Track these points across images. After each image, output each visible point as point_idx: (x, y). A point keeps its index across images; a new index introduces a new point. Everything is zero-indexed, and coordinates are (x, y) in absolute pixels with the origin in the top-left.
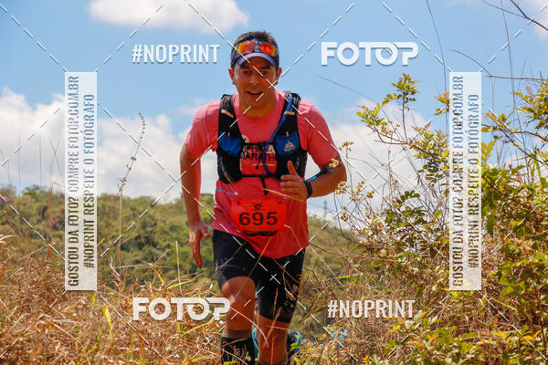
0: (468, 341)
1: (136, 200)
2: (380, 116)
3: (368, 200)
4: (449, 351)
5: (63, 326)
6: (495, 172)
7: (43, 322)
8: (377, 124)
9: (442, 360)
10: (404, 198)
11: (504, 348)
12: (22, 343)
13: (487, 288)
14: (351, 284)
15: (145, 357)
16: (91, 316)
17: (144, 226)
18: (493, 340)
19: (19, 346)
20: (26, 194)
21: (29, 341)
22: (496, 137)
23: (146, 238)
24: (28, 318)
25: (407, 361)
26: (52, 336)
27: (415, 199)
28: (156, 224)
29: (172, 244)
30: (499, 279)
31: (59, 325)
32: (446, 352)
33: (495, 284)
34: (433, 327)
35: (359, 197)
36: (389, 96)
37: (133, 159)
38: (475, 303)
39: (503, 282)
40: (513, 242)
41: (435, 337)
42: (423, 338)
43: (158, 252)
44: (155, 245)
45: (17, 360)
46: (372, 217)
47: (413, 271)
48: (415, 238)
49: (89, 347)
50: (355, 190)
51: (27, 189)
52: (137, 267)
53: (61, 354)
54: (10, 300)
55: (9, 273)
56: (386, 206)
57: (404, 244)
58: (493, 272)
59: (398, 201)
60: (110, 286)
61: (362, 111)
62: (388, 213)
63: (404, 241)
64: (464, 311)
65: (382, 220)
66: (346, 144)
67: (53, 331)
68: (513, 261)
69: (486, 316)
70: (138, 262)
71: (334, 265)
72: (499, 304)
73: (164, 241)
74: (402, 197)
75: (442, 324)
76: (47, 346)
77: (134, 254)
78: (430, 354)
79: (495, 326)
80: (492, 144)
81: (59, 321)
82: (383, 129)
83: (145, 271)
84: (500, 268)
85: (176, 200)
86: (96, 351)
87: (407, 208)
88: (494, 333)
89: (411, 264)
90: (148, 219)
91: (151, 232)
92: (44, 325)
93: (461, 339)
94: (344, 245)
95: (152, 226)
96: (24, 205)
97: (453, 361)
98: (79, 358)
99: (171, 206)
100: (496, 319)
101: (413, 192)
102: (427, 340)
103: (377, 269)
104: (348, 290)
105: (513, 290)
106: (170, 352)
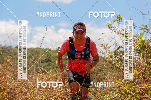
0: (137, 87)
1: (45, 49)
2: (112, 26)
3: (109, 49)
4: (132, 90)
5: (25, 84)
6: (144, 41)
7: (20, 82)
8: (112, 28)
9: (130, 93)
10: (119, 48)
11: (147, 89)
12: (14, 88)
13: (142, 73)
14: (104, 72)
15: (48, 92)
16: (33, 81)
17: (48, 56)
18: (144, 87)
19: (14, 89)
20: (15, 47)
21: (16, 88)
22: (144, 31)
23: (48, 59)
24: (16, 81)
25: (120, 93)
26: (22, 86)
27: (122, 48)
28: (51, 56)
29: (55, 61)
30: (145, 70)
31: (24, 83)
32: (131, 90)
33: (145, 72)
34: (127, 83)
35: (107, 48)
36: (115, 20)
37: (44, 38)
38: (139, 77)
39: (147, 71)
40: (149, 60)
41: (128, 86)
42: (124, 87)
43: (51, 63)
44: (50, 61)
45: (13, 93)
46: (110, 53)
47: (122, 68)
48: (122, 59)
49: (33, 89)
50: (105, 46)
51: (16, 46)
52: (46, 67)
53: (25, 91)
54: (11, 76)
55: (11, 69)
56: (114, 50)
57: (119, 61)
58: (144, 68)
59: (117, 49)
60: (38, 73)
61: (107, 24)
62: (115, 52)
63: (119, 60)
64: (136, 79)
65: (113, 54)
66: (103, 34)
67: (23, 85)
68: (149, 65)
69: (142, 80)
70: (46, 66)
71: (100, 67)
72: (146, 77)
73: (53, 60)
74: (118, 48)
75: (129, 83)
76: (21, 89)
77: (45, 64)
78: (126, 91)
79: (144, 83)
80: (143, 33)
81: (24, 82)
82: (113, 29)
83: (48, 68)
84: (146, 67)
85: (56, 49)
86: (35, 90)
87: (120, 51)
88: (144, 85)
89: (121, 66)
90: (49, 54)
91: (50, 58)
92: (20, 83)
93: (135, 87)
94: (103, 61)
95: (50, 56)
96: (15, 50)
97: (133, 93)
98: (30, 92)
99: (55, 51)
100: (145, 81)
101: (121, 46)
102: (126, 87)
103: (112, 68)
104: (104, 73)
105: (149, 73)
106: (55, 91)
